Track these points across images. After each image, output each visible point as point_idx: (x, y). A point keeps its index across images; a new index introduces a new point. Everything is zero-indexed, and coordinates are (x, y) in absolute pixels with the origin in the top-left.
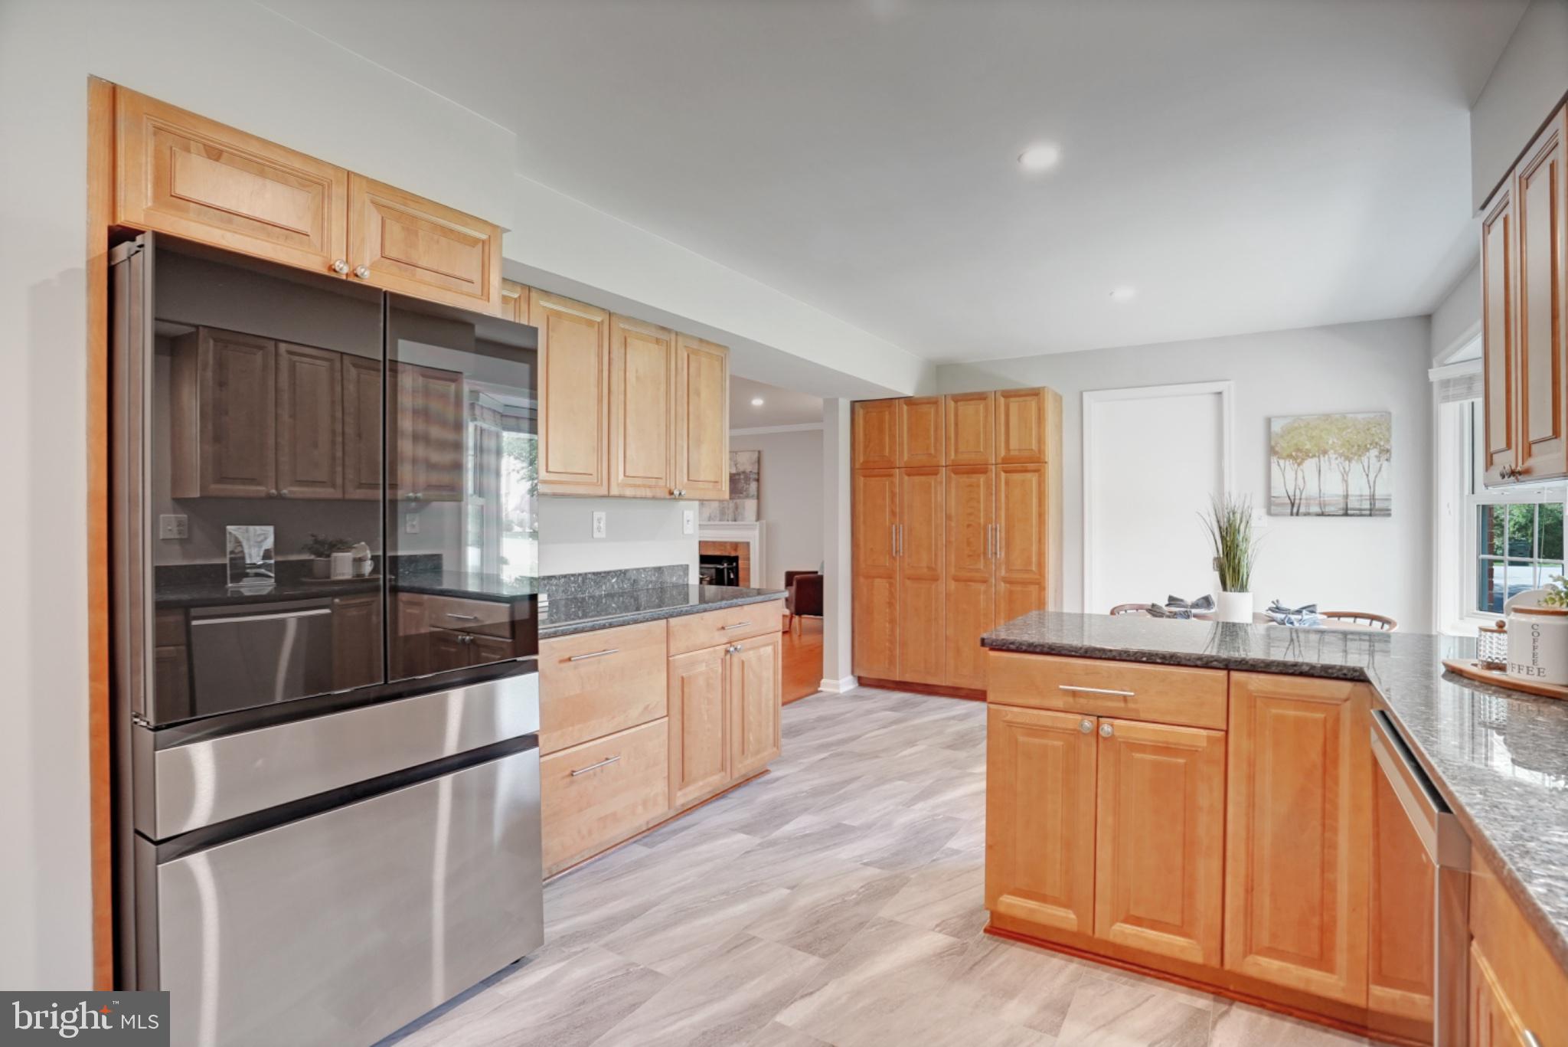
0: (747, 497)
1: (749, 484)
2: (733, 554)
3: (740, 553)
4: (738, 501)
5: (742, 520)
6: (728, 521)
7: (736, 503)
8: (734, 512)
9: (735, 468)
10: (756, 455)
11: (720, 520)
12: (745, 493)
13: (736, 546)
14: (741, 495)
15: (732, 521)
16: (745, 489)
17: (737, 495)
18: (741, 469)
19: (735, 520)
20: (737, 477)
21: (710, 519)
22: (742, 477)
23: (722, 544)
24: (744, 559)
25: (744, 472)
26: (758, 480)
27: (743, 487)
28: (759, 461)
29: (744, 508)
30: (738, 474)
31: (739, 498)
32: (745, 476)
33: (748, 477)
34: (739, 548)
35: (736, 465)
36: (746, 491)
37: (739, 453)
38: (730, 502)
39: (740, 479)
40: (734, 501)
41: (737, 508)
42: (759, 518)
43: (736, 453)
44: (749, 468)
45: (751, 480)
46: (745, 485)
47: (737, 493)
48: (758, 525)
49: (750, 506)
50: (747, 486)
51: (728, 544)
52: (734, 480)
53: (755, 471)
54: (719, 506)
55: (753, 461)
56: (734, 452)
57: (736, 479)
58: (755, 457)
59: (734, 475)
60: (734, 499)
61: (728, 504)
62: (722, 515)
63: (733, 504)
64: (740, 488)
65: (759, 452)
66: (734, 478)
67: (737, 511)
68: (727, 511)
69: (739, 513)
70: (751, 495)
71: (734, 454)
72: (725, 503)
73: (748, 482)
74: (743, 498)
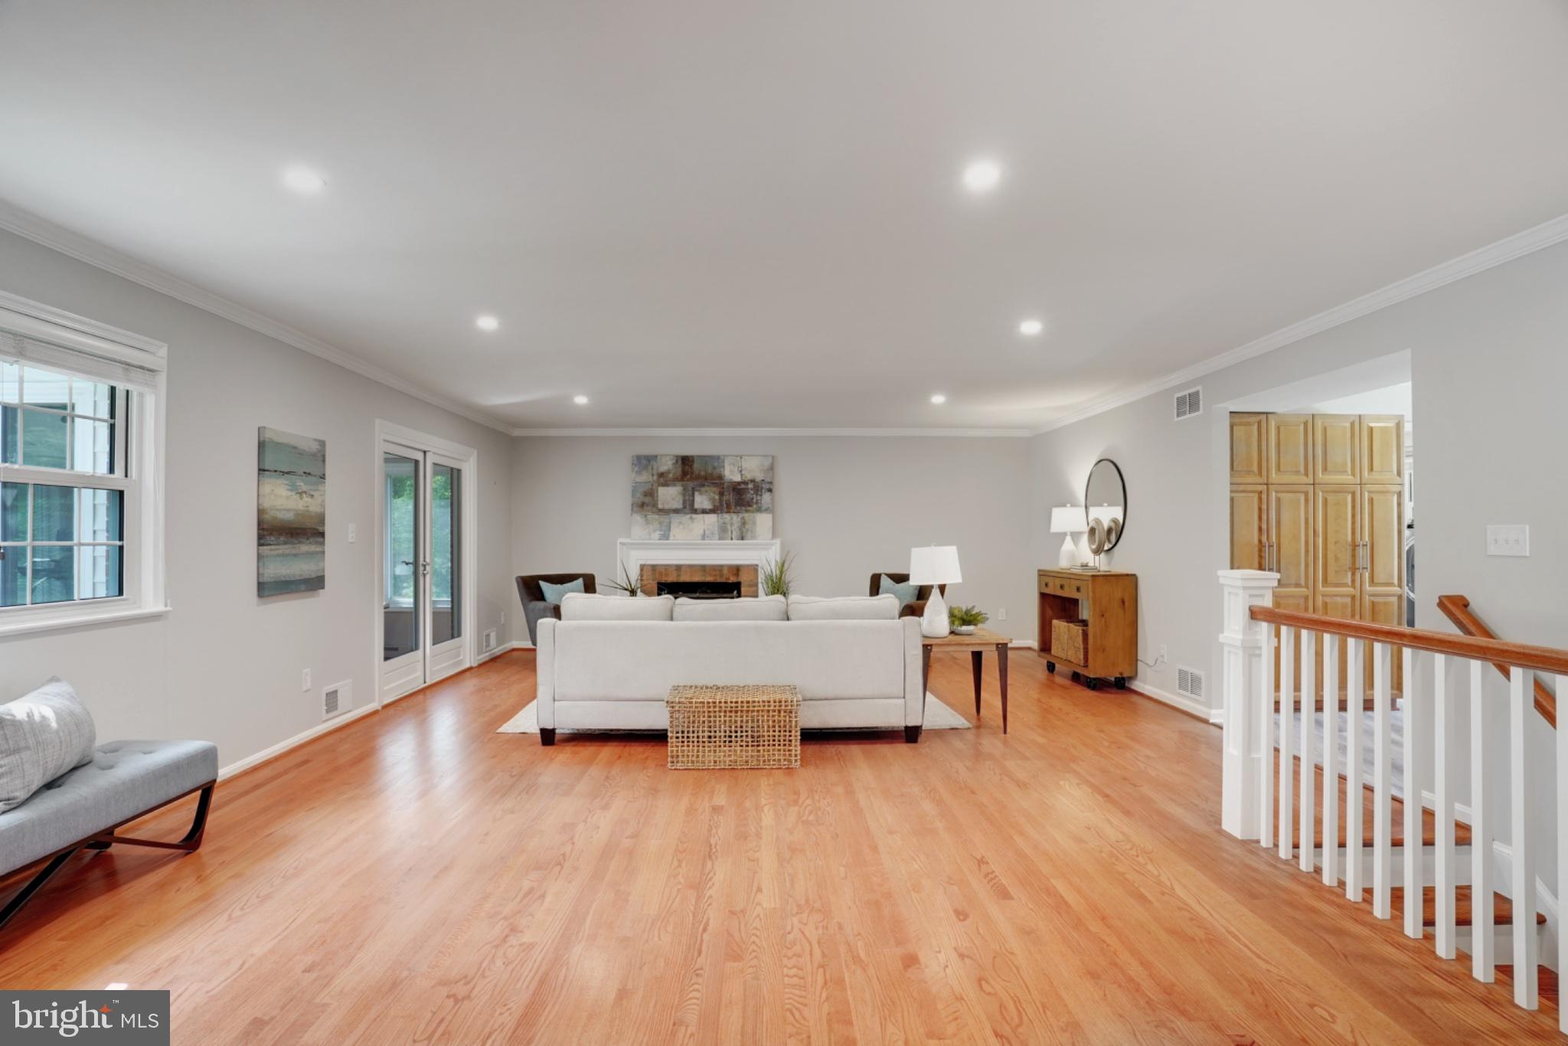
0: (759, 510)
1: (761, 495)
2: (732, 579)
3: (744, 578)
4: (746, 515)
5: (754, 537)
6: (732, 539)
7: (743, 518)
8: (740, 529)
9: (740, 476)
10: (770, 460)
11: (721, 538)
12: (755, 506)
13: (737, 569)
14: (749, 508)
15: (738, 539)
16: (755, 501)
17: (743, 508)
18: (748, 476)
19: (742, 539)
20: (743, 486)
21: (704, 537)
22: (750, 486)
23: (718, 569)
24: (750, 586)
25: (753, 481)
26: (770, 490)
27: (753, 499)
28: (772, 468)
29: (754, 524)
30: (745, 483)
31: (747, 511)
32: (754, 485)
33: (758, 486)
34: (741, 573)
35: (741, 471)
36: (757, 503)
37: (746, 458)
38: (734, 516)
39: (747, 489)
40: (741, 515)
41: (744, 523)
42: (774, 535)
43: (741, 458)
44: (759, 477)
45: (763, 491)
46: (755, 496)
47: (744, 506)
48: (772, 545)
49: (762, 521)
50: (759, 498)
51: (726, 568)
52: (739, 490)
53: (769, 480)
54: (718, 521)
55: (766, 468)
56: (737, 456)
57: (742, 489)
58: (767, 463)
59: (739, 483)
60: (739, 512)
61: (732, 519)
62: (723, 532)
63: (739, 519)
64: (748, 499)
65: (773, 457)
66: (739, 487)
67: (744, 527)
68: (729, 527)
69: (747, 530)
70: (763, 509)
71: (739, 458)
72: (727, 517)
73: (759, 493)
74: (753, 512)
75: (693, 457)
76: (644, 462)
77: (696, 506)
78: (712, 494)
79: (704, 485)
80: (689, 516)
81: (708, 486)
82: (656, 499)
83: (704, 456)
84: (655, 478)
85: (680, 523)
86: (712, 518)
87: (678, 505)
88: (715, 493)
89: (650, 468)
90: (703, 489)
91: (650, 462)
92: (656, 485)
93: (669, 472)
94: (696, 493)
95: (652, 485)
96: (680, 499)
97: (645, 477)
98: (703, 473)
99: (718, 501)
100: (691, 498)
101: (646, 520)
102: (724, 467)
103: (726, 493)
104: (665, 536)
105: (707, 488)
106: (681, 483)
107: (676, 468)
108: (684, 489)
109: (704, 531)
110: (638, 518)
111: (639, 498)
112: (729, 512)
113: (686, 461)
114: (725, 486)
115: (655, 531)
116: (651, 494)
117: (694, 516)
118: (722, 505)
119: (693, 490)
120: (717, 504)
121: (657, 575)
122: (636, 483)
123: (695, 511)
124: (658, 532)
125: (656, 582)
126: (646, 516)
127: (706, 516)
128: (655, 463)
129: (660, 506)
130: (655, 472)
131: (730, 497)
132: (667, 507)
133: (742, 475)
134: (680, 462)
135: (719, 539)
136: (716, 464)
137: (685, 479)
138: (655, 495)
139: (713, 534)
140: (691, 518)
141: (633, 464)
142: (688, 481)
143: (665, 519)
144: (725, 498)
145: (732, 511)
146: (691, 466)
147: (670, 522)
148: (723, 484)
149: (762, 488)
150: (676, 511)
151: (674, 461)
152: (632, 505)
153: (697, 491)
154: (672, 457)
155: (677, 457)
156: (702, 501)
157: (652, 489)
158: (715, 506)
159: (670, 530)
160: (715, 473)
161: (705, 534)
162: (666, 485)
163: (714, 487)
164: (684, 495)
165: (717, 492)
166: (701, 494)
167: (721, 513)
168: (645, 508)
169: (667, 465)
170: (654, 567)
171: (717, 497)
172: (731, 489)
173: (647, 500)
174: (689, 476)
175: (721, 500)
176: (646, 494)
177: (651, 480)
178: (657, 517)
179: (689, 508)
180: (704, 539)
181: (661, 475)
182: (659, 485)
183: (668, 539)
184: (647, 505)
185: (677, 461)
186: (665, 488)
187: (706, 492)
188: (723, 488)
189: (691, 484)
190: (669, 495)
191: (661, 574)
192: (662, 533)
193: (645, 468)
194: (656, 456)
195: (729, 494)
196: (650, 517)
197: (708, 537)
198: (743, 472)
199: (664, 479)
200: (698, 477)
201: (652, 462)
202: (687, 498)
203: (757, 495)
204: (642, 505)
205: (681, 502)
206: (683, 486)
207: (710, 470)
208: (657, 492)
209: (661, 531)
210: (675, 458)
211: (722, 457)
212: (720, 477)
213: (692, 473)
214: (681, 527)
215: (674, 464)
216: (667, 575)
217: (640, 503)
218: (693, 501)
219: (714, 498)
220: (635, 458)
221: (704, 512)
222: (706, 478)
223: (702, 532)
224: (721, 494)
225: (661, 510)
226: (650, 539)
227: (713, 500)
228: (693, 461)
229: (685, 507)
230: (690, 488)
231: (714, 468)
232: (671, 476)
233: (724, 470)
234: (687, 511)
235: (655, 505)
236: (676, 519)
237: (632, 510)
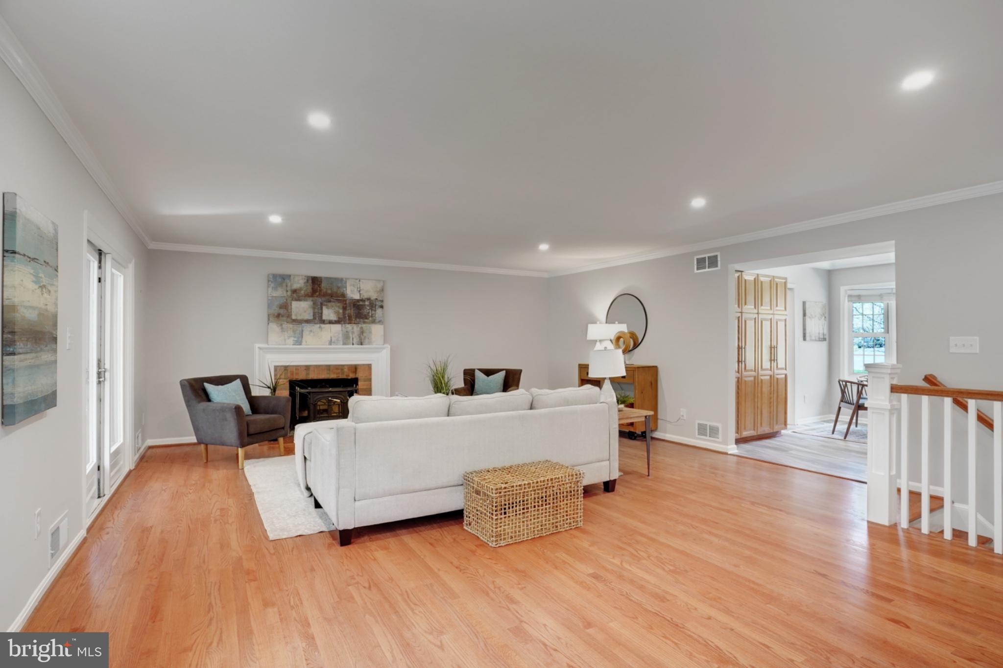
0: (374, 322)
1: (375, 311)
2: (352, 376)
3: (360, 375)
4: (364, 326)
5: (370, 343)
6: (353, 344)
7: (362, 328)
8: (360, 337)
9: (359, 295)
10: (382, 284)
11: (344, 344)
12: (370, 319)
13: (355, 368)
14: (366, 320)
15: (358, 345)
16: (370, 315)
17: (362, 320)
18: (365, 295)
19: (361, 344)
20: (361, 303)
21: (331, 343)
22: (367, 303)
23: (340, 368)
24: (365, 380)
25: (369, 299)
26: (382, 307)
27: (369, 313)
28: (382, 290)
29: (370, 332)
30: (363, 300)
31: (364, 323)
32: (370, 302)
33: (373, 304)
34: (358, 370)
35: (360, 291)
36: (372, 316)
37: (363, 280)
38: (355, 326)
39: (365, 305)
40: (360, 325)
41: (362, 332)
42: (385, 342)
43: (360, 281)
44: (373, 296)
45: (377, 307)
46: (370, 311)
47: (362, 318)
48: (384, 348)
49: (376, 330)
50: (373, 312)
51: (346, 367)
52: (358, 305)
53: (381, 299)
54: (342, 330)
55: (378, 290)
56: (357, 279)
57: (360, 305)
58: (379, 286)
59: (358, 301)
60: (359, 324)
61: (353, 328)
62: (346, 339)
63: (359, 329)
64: (366, 313)
65: (384, 282)
66: (358, 304)
67: (363, 335)
68: (351, 335)
69: (365, 337)
70: (377, 321)
71: (358, 281)
72: (349, 327)
73: (374, 309)
74: (369, 323)
75: (321, 278)
76: (279, 279)
77: (324, 318)
78: (337, 309)
79: (330, 301)
80: (318, 325)
81: (334, 302)
82: (289, 311)
83: (330, 278)
84: (289, 293)
85: (311, 331)
86: (337, 328)
87: (309, 316)
88: (339, 307)
89: (284, 285)
90: (330, 304)
91: (284, 279)
92: (291, 299)
93: (300, 289)
94: (324, 307)
95: (286, 300)
96: (311, 311)
97: (280, 293)
98: (329, 292)
99: (342, 314)
100: (320, 311)
101: (282, 328)
102: (346, 287)
103: (348, 308)
104: (299, 342)
105: (333, 304)
106: (311, 299)
107: (306, 286)
108: (314, 304)
109: (331, 337)
110: (274, 326)
111: (275, 310)
112: (351, 323)
113: (315, 281)
114: (347, 302)
115: (289, 337)
116: (285, 306)
117: (323, 326)
118: (345, 317)
119: (322, 304)
120: (341, 316)
121: (289, 375)
122: (273, 297)
123: (323, 322)
124: (292, 339)
125: (288, 380)
126: (281, 325)
127: (332, 326)
128: (288, 281)
129: (294, 317)
130: (289, 288)
131: (351, 311)
132: (299, 318)
133: (360, 294)
134: (310, 281)
135: (343, 345)
136: (340, 285)
137: (316, 296)
138: (289, 308)
139: (338, 340)
140: (320, 327)
141: (269, 281)
142: (317, 297)
143: (298, 328)
144: (347, 312)
145: (353, 322)
146: (319, 285)
147: (302, 331)
148: (346, 300)
149: (376, 305)
150: (307, 321)
151: (306, 280)
152: (269, 315)
153: (324, 305)
154: (303, 277)
155: (308, 277)
156: (329, 313)
157: (286, 303)
158: (339, 318)
159: (302, 337)
160: (339, 292)
161: (331, 340)
162: (298, 299)
163: (339, 302)
164: (314, 308)
165: (341, 307)
166: (328, 308)
167: (345, 323)
168: (281, 318)
169: (299, 283)
170: (286, 368)
171: (341, 311)
172: (352, 305)
173: (282, 311)
174: (318, 293)
175: (344, 314)
176: (281, 307)
177: (285, 295)
178: (291, 326)
179: (319, 319)
180: (331, 345)
181: (295, 291)
182: (292, 300)
183: (301, 345)
184: (282, 316)
185: (308, 280)
186: (298, 302)
187: (332, 306)
188: (346, 304)
189: (319, 300)
190: (302, 308)
191: (292, 374)
192: (296, 339)
193: (281, 285)
194: (290, 276)
195: (351, 309)
196: (285, 325)
197: (334, 342)
198: (361, 292)
199: (296, 295)
200: (325, 295)
201: (286, 281)
202: (316, 310)
203: (372, 310)
204: (278, 316)
205: (312, 314)
206: (312, 301)
207: (335, 290)
208: (291, 305)
209: (295, 337)
210: (306, 278)
211: (344, 279)
212: (343, 295)
213: (321, 291)
214: (312, 334)
215: (305, 283)
216: (297, 374)
217: (276, 314)
218: (322, 313)
219: (338, 312)
220: (271, 277)
221: (331, 322)
222: (332, 296)
223: (330, 339)
224: (344, 309)
225: (294, 321)
226: (285, 345)
227: (337, 313)
228: (321, 282)
229: (314, 318)
230: (319, 303)
231: (339, 288)
232: (302, 292)
233: (346, 290)
234: (316, 322)
235: (289, 316)
236: (307, 328)
237: (269, 319)
